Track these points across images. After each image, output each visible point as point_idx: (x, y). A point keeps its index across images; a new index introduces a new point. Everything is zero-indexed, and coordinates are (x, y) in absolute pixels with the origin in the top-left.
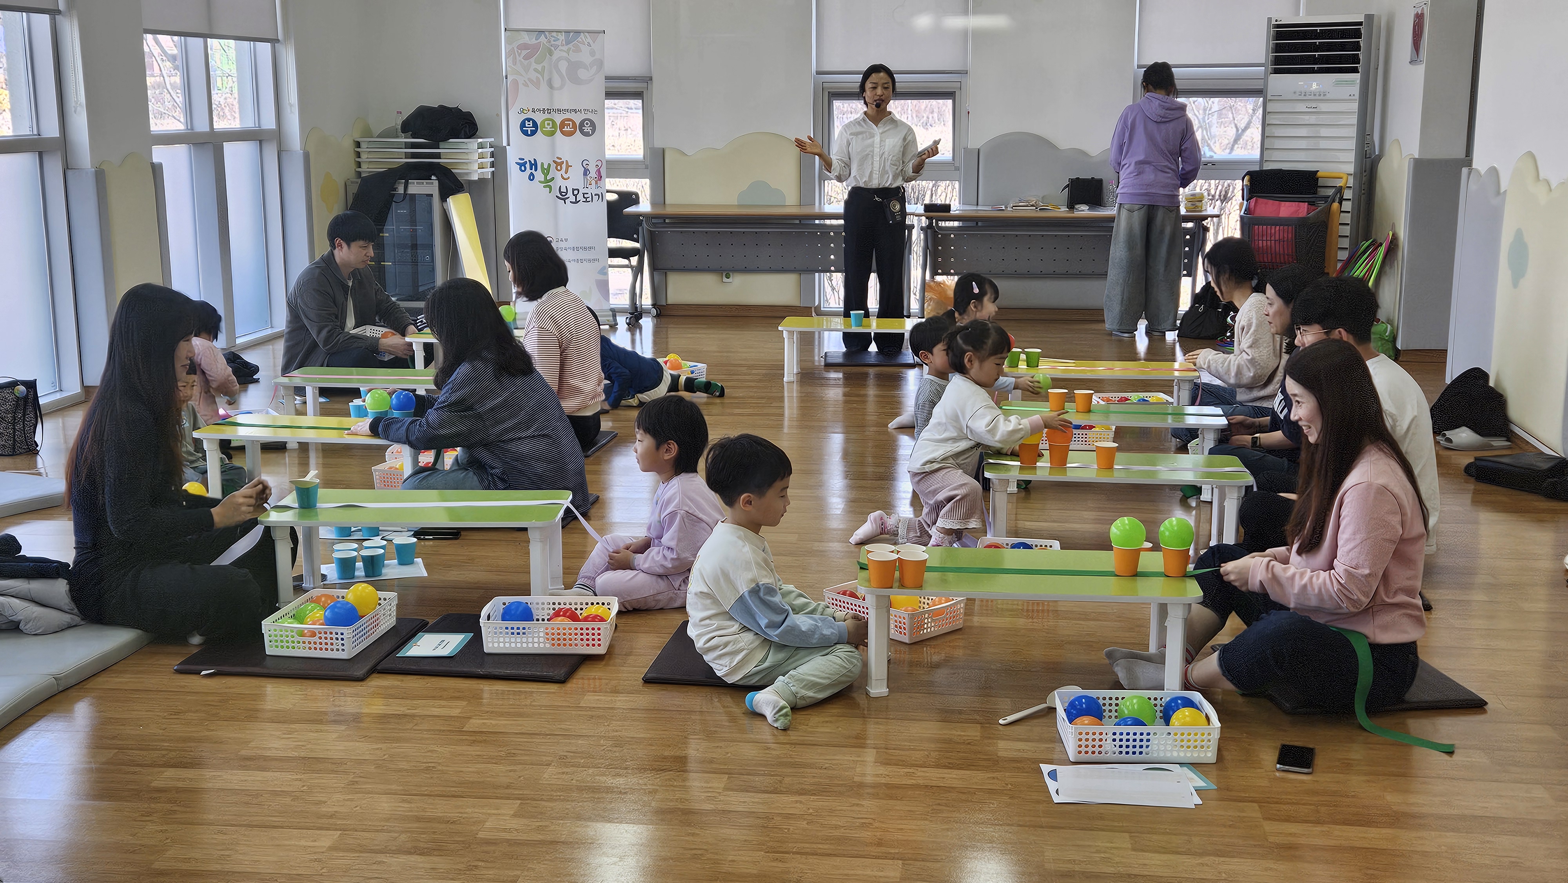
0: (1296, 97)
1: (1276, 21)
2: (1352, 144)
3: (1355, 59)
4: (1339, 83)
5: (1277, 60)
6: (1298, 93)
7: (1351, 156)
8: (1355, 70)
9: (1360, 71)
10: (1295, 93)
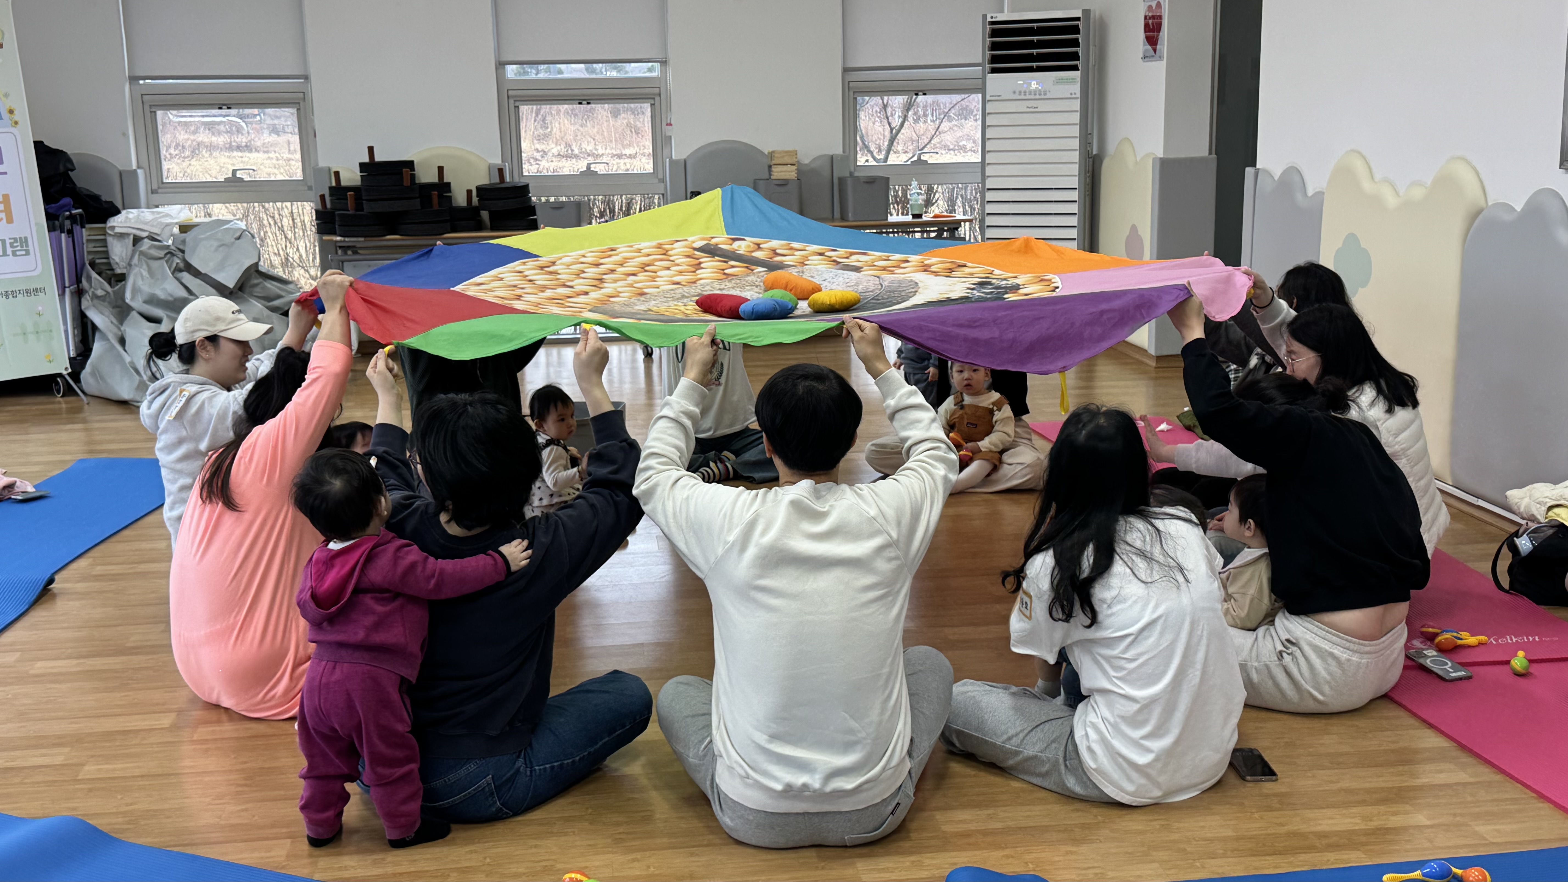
0: (1017, 96)
1: (992, 17)
2: (1076, 144)
3: (1075, 56)
4: (1059, 81)
5: (994, 59)
6: (1017, 93)
7: (1075, 156)
8: (1075, 68)
9: (1080, 68)
10: (1014, 92)
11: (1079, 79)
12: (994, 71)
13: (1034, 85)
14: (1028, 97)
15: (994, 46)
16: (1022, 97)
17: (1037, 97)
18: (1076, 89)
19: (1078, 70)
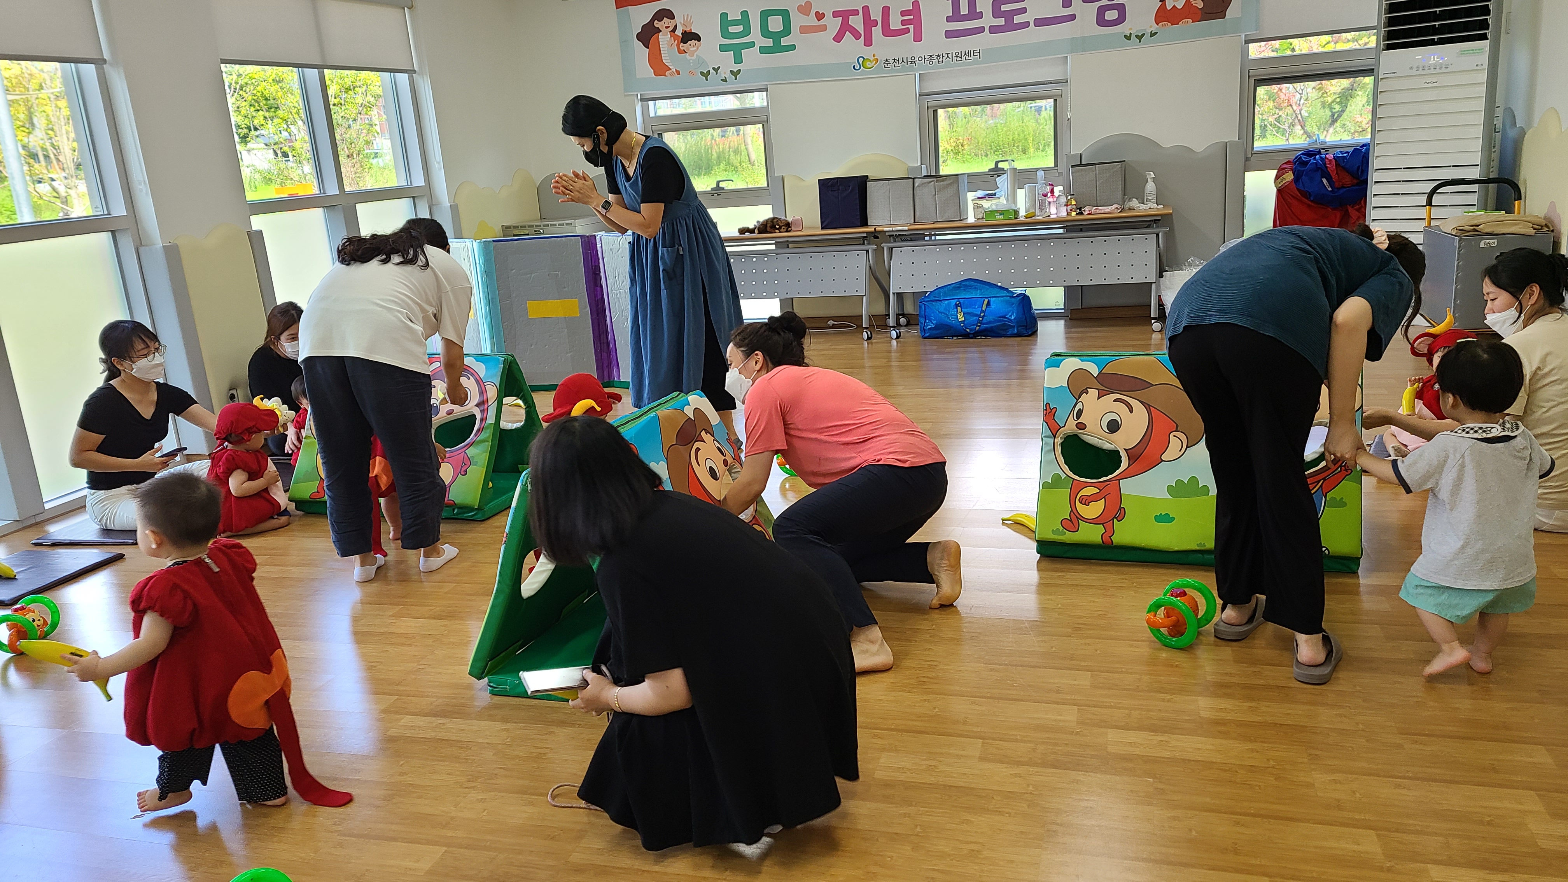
0: (1414, 72)
2: (1480, 118)
3: (1485, 25)
4: (1463, 53)
5: (1390, 35)
6: (1415, 69)
7: (1479, 132)
8: (1484, 37)
9: (1489, 37)
10: (1411, 68)
11: (1487, 49)
12: (1389, 47)
13: (1434, 60)
14: (1427, 72)
15: (1391, 22)
16: (1420, 72)
17: (1438, 71)
18: (1484, 59)
19: (1487, 39)
